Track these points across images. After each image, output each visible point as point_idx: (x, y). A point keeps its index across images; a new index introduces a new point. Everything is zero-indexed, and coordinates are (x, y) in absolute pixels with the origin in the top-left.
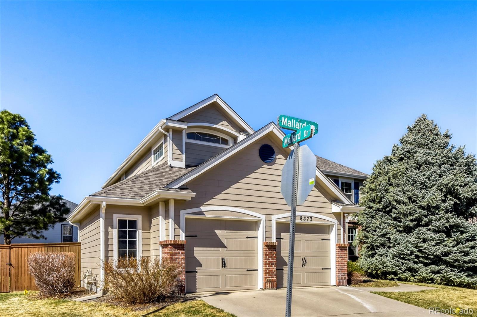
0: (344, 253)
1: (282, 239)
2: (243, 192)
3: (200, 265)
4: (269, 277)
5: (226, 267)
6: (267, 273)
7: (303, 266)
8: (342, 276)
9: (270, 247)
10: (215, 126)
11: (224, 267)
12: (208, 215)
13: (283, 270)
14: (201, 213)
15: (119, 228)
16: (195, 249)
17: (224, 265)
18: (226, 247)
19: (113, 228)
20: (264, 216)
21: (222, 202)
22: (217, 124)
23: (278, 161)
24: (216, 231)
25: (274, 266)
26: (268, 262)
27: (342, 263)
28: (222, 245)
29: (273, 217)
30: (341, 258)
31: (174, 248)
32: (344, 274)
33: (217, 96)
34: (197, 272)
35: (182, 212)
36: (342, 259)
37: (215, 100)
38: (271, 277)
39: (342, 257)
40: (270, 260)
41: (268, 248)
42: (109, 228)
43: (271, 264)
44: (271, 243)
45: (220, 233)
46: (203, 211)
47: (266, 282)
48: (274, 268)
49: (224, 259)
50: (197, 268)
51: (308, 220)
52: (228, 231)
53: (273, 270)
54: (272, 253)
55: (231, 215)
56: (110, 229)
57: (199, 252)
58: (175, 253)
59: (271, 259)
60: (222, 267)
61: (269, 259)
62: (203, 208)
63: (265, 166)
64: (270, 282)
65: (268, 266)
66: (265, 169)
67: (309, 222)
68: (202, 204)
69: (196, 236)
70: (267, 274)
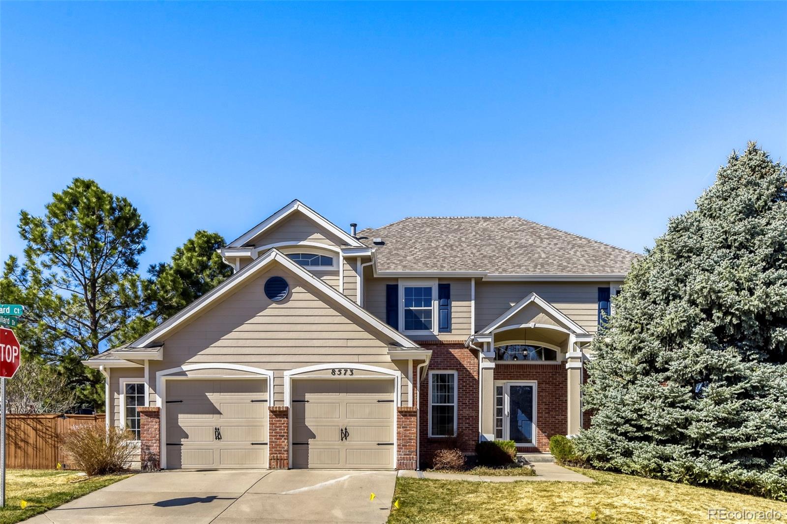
0: (410, 421)
1: (308, 401)
2: (241, 343)
3: (187, 436)
4: (276, 453)
5: (221, 438)
6: (273, 448)
7: (342, 440)
8: (405, 455)
9: (278, 413)
10: (302, 243)
11: (219, 439)
12: (190, 376)
13: (308, 444)
14: (183, 373)
15: (127, 394)
16: (180, 416)
17: (218, 436)
18: (221, 414)
19: (119, 394)
20: (272, 372)
21: (210, 358)
22: (304, 239)
23: (294, 296)
24: (207, 394)
25: (285, 439)
26: (275, 433)
27: (405, 436)
28: (215, 411)
29: (286, 373)
30: (403, 427)
31: (147, 416)
32: (409, 452)
33: (298, 202)
34: (182, 445)
35: (158, 374)
36: (405, 430)
37: (295, 207)
38: (279, 454)
39: (407, 427)
40: (278, 431)
41: (275, 415)
42: (116, 393)
43: (279, 436)
44: (283, 407)
45: (213, 397)
46: (185, 370)
47: (271, 459)
48: (284, 442)
49: (218, 429)
50: (182, 440)
51: (345, 374)
52: (225, 394)
53: (283, 444)
54: (281, 421)
55: (224, 374)
56: (116, 395)
57: (185, 420)
58: (147, 421)
59: (280, 430)
60: (216, 439)
61: (276, 430)
62: (185, 368)
63: (274, 305)
64: (278, 459)
65: (275, 439)
66: (273, 310)
67: (348, 376)
68: (183, 363)
69: (181, 401)
70: (273, 450)
